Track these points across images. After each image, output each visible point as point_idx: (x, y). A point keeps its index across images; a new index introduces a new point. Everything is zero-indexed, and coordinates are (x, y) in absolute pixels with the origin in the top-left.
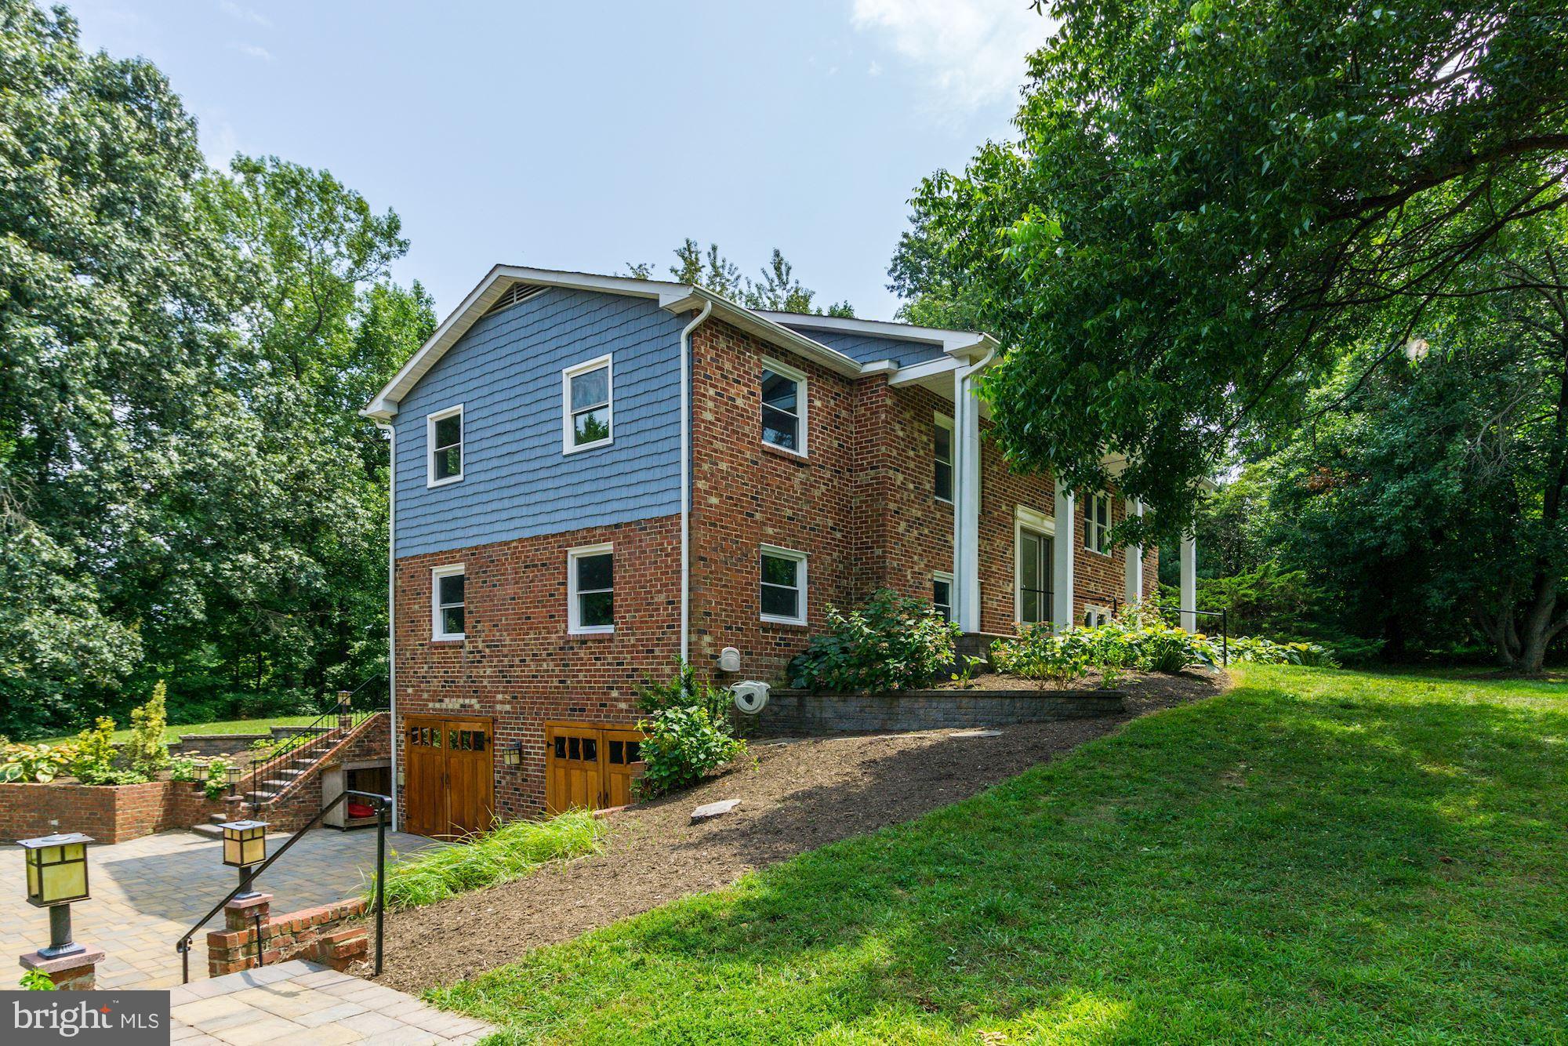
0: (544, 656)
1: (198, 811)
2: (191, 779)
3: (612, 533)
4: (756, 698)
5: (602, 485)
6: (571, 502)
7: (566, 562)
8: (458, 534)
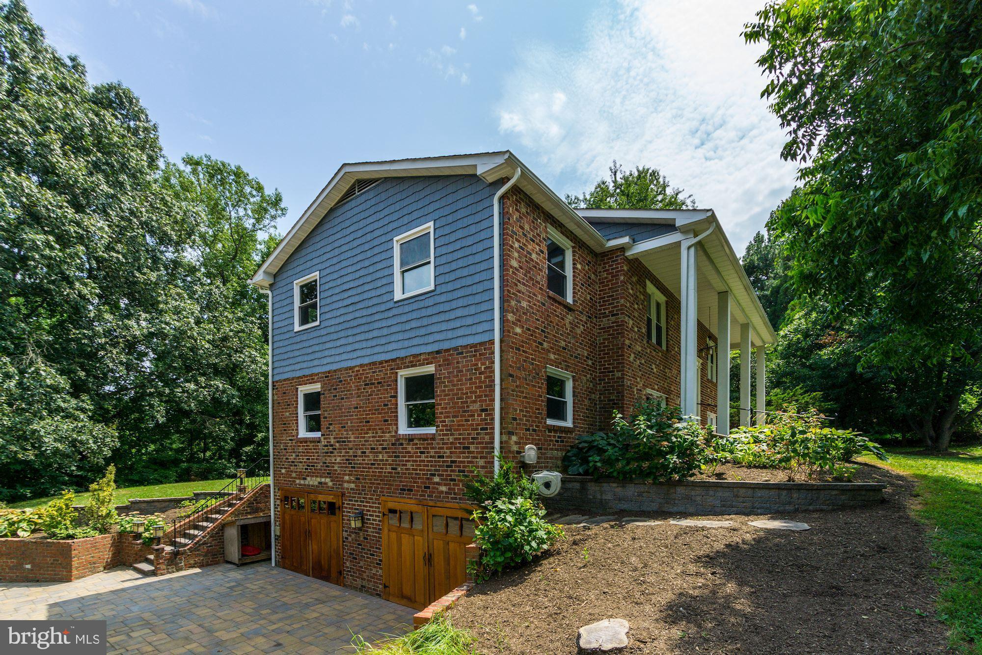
0: (380, 450)
1: (136, 554)
2: (132, 532)
3: (433, 358)
4: (553, 485)
5: (425, 322)
6: (400, 336)
7: (396, 381)
8: (316, 363)
